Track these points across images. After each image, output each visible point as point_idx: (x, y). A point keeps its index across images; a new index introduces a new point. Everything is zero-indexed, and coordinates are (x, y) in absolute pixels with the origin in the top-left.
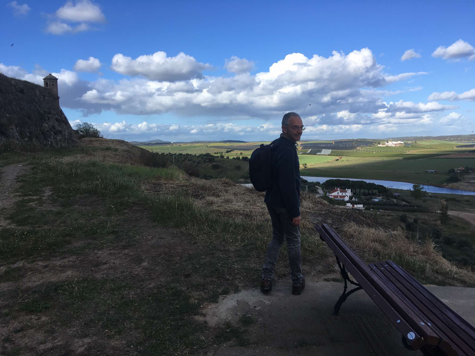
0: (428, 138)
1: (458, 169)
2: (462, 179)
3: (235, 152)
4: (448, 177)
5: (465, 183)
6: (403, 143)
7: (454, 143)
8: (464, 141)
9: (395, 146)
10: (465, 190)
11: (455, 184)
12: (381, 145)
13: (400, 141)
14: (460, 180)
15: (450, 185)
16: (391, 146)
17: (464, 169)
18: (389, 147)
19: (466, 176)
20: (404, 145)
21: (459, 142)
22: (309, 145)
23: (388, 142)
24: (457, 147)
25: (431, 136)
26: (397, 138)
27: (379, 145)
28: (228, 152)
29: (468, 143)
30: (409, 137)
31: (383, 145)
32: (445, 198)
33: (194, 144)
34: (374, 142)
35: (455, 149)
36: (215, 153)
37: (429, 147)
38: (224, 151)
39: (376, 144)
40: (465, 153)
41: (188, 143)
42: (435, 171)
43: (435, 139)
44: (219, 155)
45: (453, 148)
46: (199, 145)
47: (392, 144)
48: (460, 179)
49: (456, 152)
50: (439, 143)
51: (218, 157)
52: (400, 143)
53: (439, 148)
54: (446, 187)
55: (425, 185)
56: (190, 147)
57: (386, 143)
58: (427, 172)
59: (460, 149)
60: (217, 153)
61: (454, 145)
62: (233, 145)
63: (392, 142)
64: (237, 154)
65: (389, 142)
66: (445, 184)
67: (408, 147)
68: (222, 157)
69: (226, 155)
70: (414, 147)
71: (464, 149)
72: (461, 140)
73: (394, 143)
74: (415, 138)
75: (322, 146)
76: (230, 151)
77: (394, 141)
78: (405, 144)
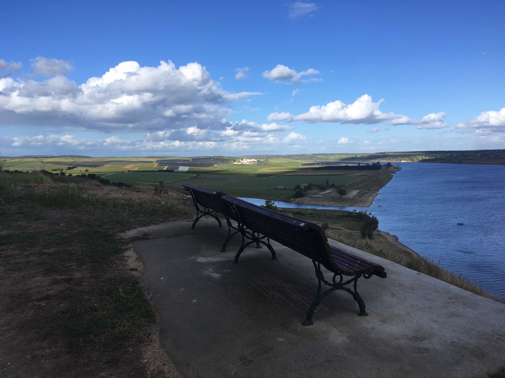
0: (278, 157)
1: (302, 186)
2: (306, 194)
3: (79, 169)
4: (294, 193)
5: (309, 198)
6: (256, 161)
7: (299, 161)
8: (308, 159)
9: (249, 163)
10: (308, 205)
11: (300, 199)
12: (236, 163)
13: (253, 159)
14: (305, 196)
15: (297, 200)
16: (246, 164)
17: (307, 185)
18: (243, 164)
19: (309, 192)
20: (257, 163)
21: (303, 160)
22: (165, 162)
23: (242, 160)
24: (302, 165)
25: (280, 155)
26: (251, 156)
27: (234, 163)
28: (69, 169)
29: (311, 161)
30: (262, 156)
31: (238, 162)
32: (292, 212)
33: (24, 159)
34: (230, 160)
35: (301, 167)
36: (53, 170)
37: (279, 165)
38: (65, 167)
39: (232, 162)
40: (308, 171)
41: (16, 157)
42: (284, 188)
43: (284, 158)
44: (59, 172)
45: (299, 166)
46: (31, 160)
47: (246, 162)
48: (304, 194)
49: (301, 170)
50: (287, 162)
51: (57, 174)
52: (254, 161)
53: (287, 166)
54: (293, 202)
55: (276, 200)
56: (18, 163)
57: (241, 161)
58: (278, 188)
59: (304, 167)
60: (56, 170)
61: (299, 163)
62: (76, 160)
63: (246, 160)
64: (81, 171)
65: (244, 160)
66: (292, 199)
67: (261, 165)
68: (63, 174)
69: (68, 173)
70: (266, 165)
71: (307, 167)
72: (305, 159)
73: (249, 160)
74: (267, 157)
75: (179, 163)
76: (72, 168)
77: (249, 159)
78: (258, 161)
